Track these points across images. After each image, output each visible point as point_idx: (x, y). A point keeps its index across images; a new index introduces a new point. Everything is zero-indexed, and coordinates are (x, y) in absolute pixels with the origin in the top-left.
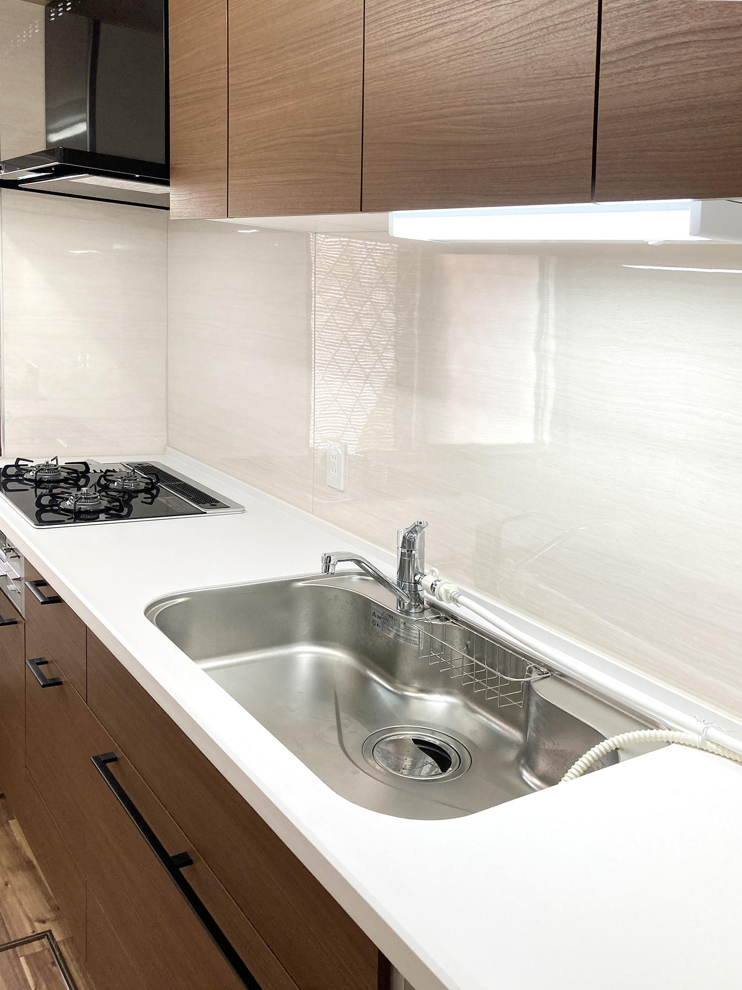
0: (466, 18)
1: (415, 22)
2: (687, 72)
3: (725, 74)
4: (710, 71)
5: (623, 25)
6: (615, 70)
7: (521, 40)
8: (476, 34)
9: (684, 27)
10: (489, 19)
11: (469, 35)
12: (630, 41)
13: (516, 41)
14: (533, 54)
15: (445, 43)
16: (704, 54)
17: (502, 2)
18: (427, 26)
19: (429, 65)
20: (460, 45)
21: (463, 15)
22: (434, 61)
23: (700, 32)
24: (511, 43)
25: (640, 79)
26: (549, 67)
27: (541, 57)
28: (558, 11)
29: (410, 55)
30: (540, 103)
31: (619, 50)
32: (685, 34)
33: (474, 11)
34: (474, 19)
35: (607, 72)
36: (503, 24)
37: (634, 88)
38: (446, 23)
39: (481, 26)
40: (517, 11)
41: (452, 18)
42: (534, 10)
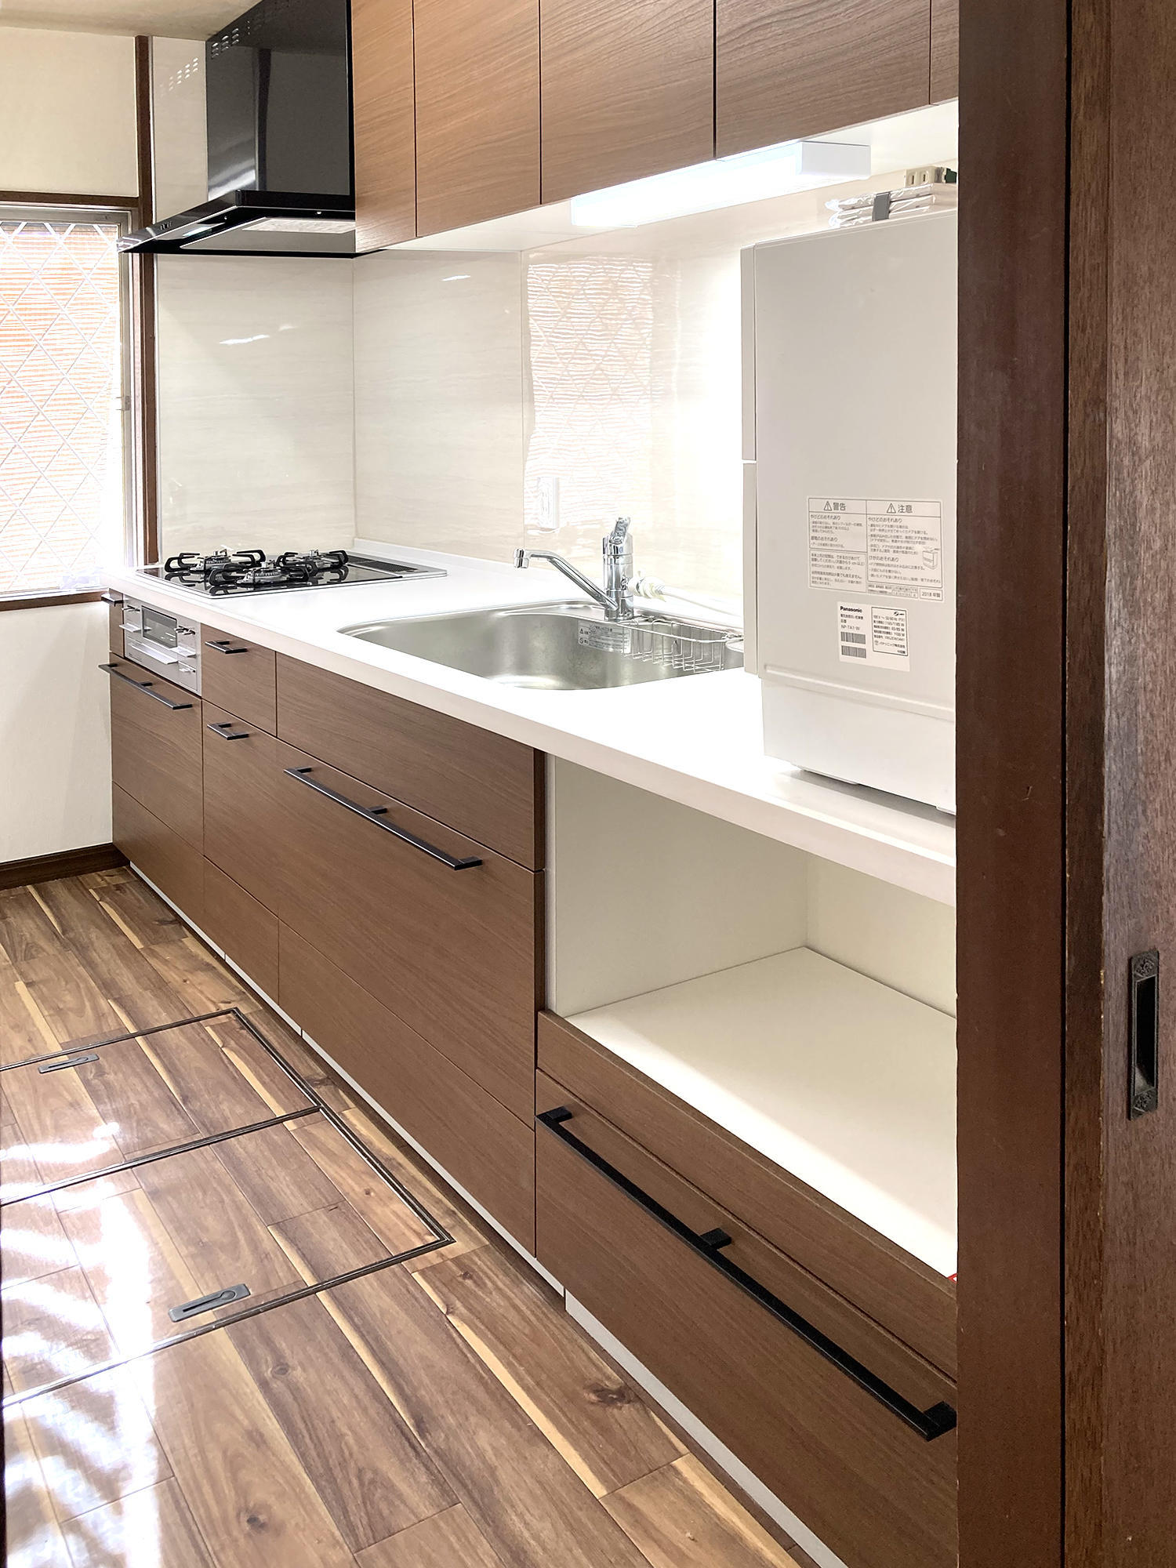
0: (621, 18)
1: (582, 24)
2: (771, 46)
3: (794, 45)
4: (784, 44)
5: (730, 13)
6: (727, 50)
7: (662, 32)
8: (630, 30)
9: (769, 11)
10: (638, 17)
11: (624, 32)
12: (735, 26)
13: (658, 34)
14: (671, 44)
15: (606, 40)
16: (780, 31)
17: (648, 2)
18: (592, 27)
19: (594, 62)
20: (618, 42)
21: (618, 16)
22: (598, 58)
23: (777, 14)
24: (655, 36)
25: (742, 56)
26: (683, 53)
27: (677, 45)
28: (687, 6)
29: (578, 55)
30: (676, 83)
31: (728, 34)
32: (770, 16)
33: (627, 12)
34: (627, 19)
35: (721, 52)
36: (648, 20)
37: (739, 63)
38: (606, 23)
39: (633, 24)
40: (658, 8)
41: (611, 19)
42: (671, 7)
